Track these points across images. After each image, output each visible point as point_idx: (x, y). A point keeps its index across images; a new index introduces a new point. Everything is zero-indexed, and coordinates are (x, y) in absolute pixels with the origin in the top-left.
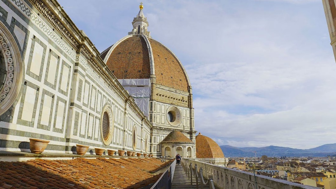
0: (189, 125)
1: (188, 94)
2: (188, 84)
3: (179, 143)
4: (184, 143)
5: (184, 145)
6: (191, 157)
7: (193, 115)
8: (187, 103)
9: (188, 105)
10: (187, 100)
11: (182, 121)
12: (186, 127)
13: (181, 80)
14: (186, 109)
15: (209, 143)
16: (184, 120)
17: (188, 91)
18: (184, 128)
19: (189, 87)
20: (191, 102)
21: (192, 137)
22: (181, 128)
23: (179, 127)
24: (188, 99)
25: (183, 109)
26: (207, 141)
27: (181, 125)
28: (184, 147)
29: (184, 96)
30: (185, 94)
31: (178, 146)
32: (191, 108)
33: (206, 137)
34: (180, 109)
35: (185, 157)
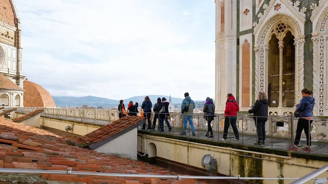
0: (15, 69)
1: (15, 29)
2: (15, 15)
3: (5, 89)
4: (11, 90)
5: (12, 92)
6: (19, 106)
7: (21, 57)
8: (13, 41)
9: (15, 43)
10: (13, 37)
11: (6, 63)
12: (11, 70)
13: (5, 8)
14: (12, 47)
15: (40, 91)
16: (9, 61)
17: (14, 25)
18: (8, 72)
19: (16, 20)
20: (18, 40)
21: (19, 83)
22: (5, 71)
23: (1, 69)
24: (15, 36)
25: (8, 47)
26: (37, 88)
27: (5, 67)
28: (11, 94)
29: (9, 31)
30: (10, 28)
31: (2, 93)
32: (18, 48)
33: (35, 84)
34: (4, 47)
35: (13, 106)
